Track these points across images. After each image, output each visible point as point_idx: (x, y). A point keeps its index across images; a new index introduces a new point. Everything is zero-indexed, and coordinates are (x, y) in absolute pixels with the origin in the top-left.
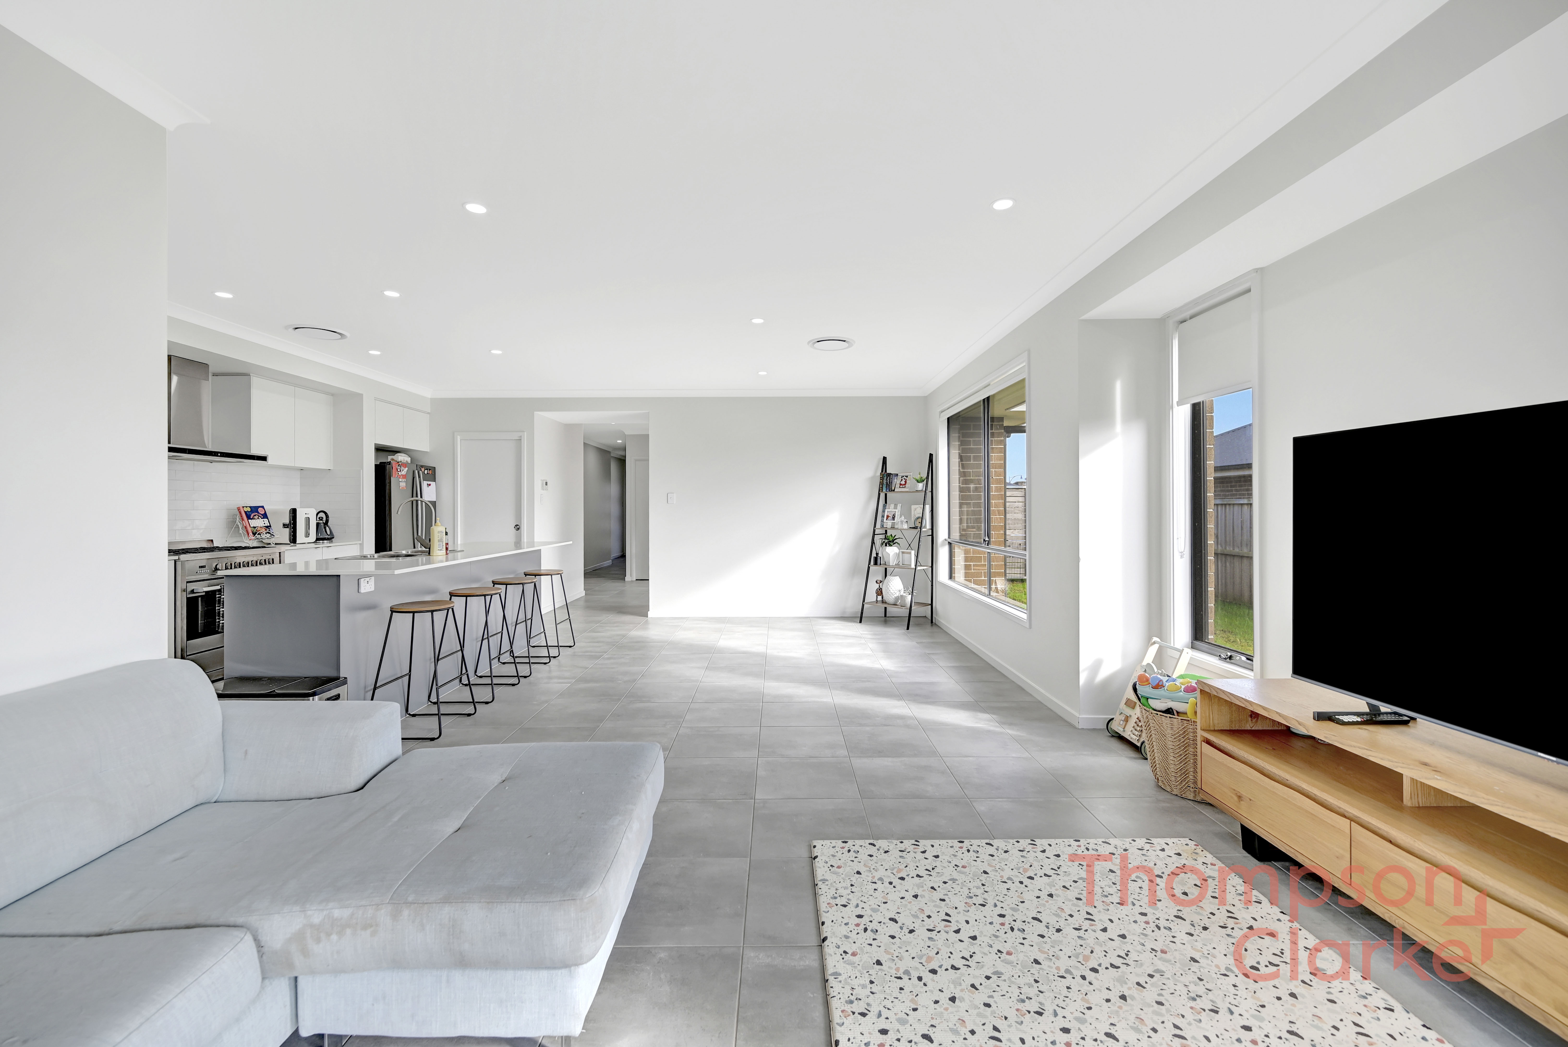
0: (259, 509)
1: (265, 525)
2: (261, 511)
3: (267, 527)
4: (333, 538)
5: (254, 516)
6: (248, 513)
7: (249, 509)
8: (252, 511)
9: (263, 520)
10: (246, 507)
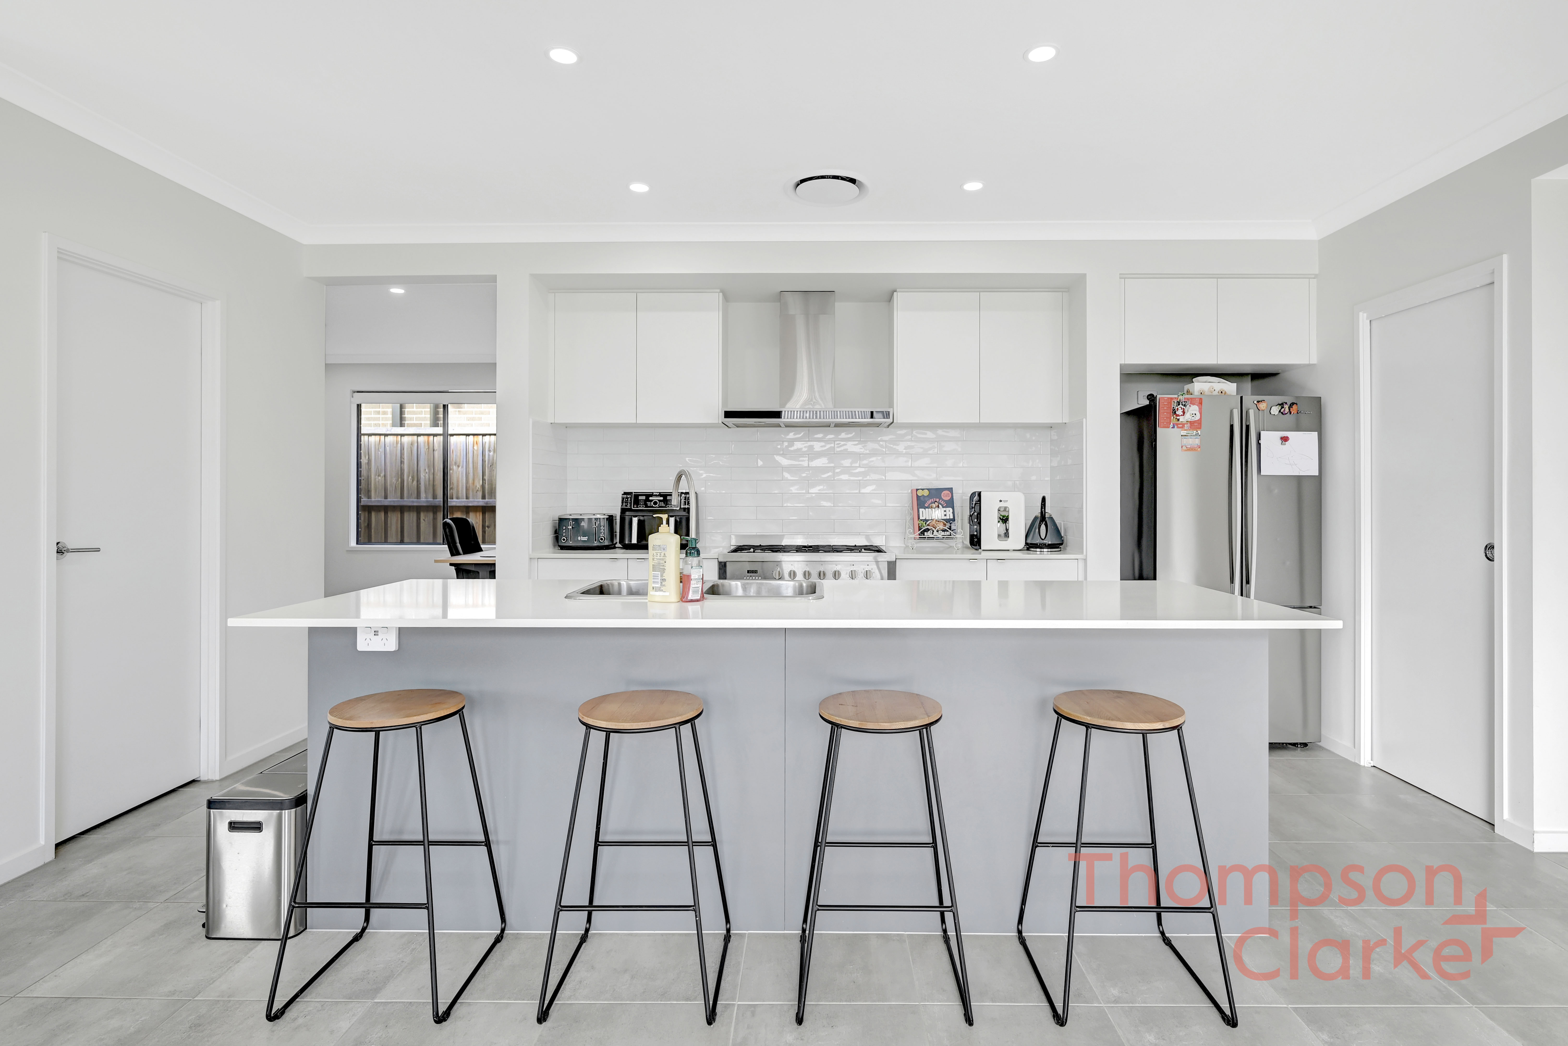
0: (944, 492)
1: (945, 518)
2: (946, 496)
3: (948, 521)
4: (1062, 544)
5: (932, 503)
6: (922, 498)
7: (926, 493)
8: (929, 496)
9: (945, 509)
10: (923, 490)
